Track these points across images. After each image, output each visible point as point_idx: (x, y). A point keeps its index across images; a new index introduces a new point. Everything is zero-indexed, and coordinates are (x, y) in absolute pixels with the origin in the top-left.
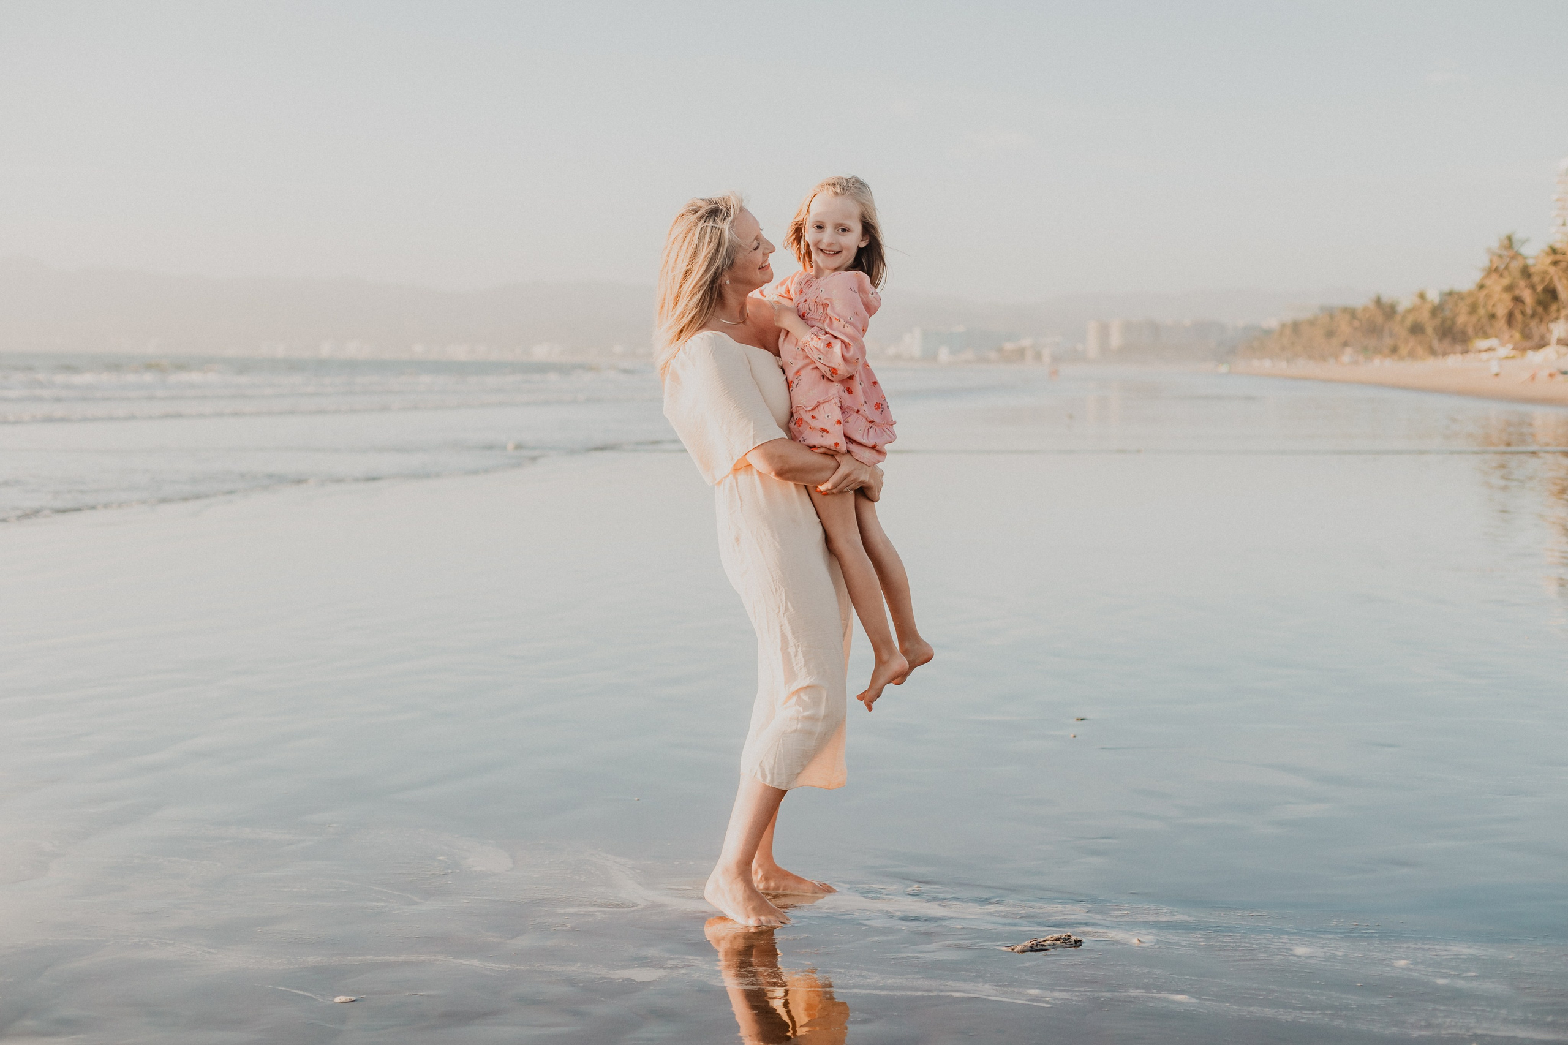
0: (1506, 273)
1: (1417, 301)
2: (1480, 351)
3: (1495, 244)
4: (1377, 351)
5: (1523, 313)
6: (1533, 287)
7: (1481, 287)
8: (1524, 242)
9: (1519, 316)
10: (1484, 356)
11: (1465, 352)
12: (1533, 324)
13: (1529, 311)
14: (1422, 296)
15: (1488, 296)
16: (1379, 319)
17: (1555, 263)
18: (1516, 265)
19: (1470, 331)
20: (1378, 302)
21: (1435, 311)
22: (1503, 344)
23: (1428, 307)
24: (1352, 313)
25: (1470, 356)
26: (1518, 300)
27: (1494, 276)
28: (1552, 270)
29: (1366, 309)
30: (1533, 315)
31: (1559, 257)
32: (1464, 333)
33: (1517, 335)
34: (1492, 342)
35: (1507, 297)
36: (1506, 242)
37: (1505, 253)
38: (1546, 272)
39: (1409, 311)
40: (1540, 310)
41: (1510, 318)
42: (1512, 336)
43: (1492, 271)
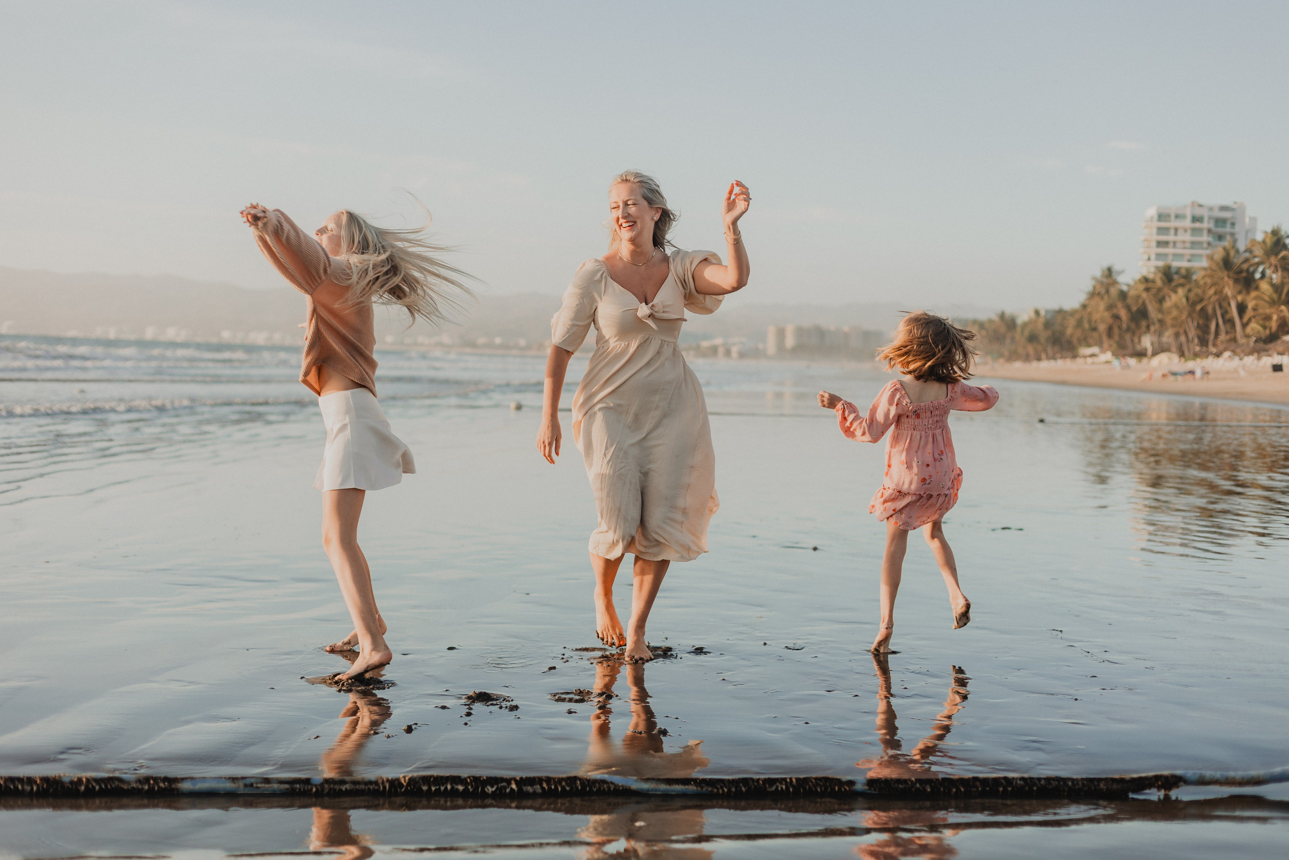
0: (1106, 297)
1: (1032, 315)
2: (1085, 357)
3: (1098, 274)
4: (1001, 355)
5: (1120, 328)
6: (1128, 308)
7: (1084, 306)
8: (1121, 272)
9: (1116, 331)
10: (1089, 360)
11: (1075, 357)
12: (1128, 337)
13: (1124, 326)
14: (1037, 313)
15: (1090, 314)
16: (1003, 329)
17: (1147, 290)
18: (1114, 291)
19: (1075, 341)
20: (1002, 316)
21: (1047, 325)
22: (1103, 351)
23: (1042, 320)
24: (981, 325)
25: (1079, 361)
26: (1116, 317)
27: (1097, 299)
28: (1144, 295)
29: (991, 321)
30: (1128, 329)
31: (1150, 285)
32: (1069, 342)
33: (1115, 346)
34: (1095, 350)
35: (1107, 315)
36: (1106, 273)
37: (1105, 280)
38: (1138, 297)
39: (1025, 325)
40: (1133, 326)
41: (1110, 332)
42: (1111, 346)
43: (1093, 295)
